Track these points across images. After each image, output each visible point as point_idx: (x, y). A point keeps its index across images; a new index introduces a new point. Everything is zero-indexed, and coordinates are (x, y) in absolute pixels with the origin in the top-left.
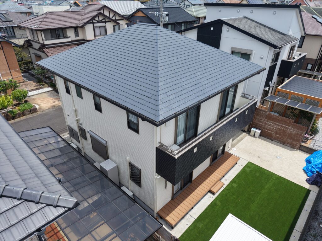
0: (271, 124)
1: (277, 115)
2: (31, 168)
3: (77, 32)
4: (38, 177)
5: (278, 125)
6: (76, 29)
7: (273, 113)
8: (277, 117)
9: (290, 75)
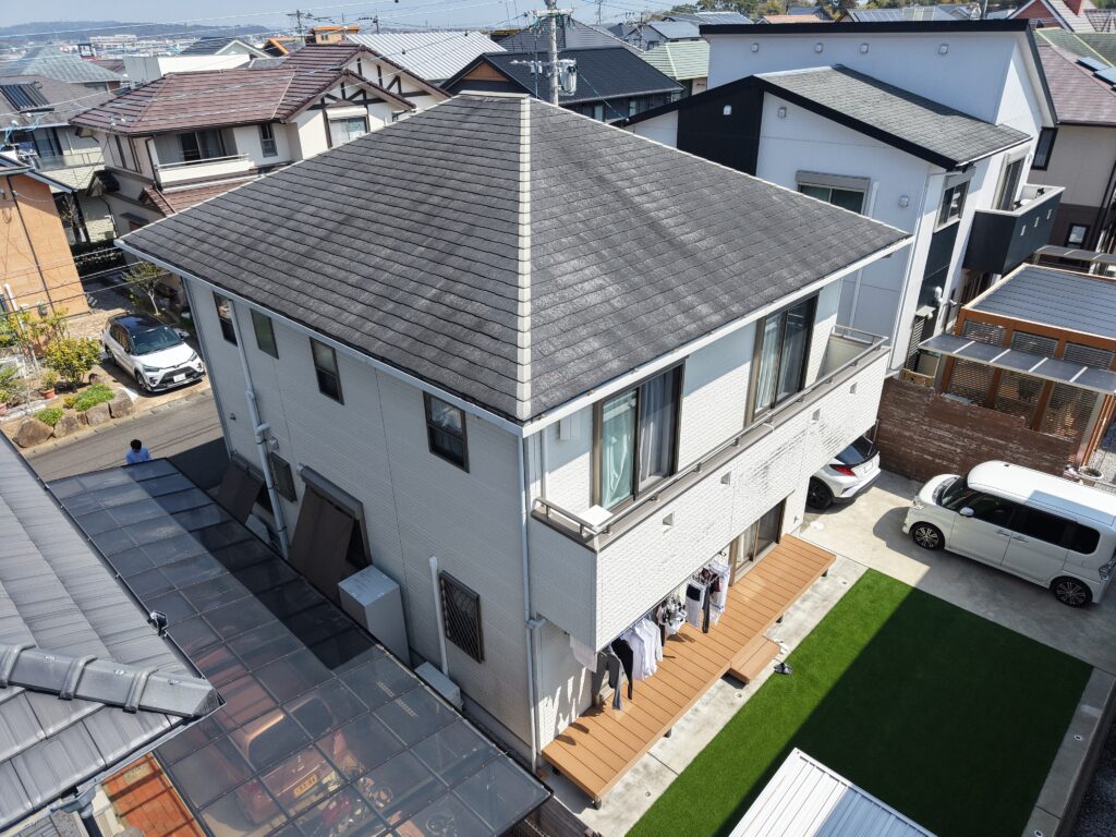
0: (946, 434)
1: (965, 402)
2: (63, 583)
3: (269, 139)
4: (84, 612)
5: (968, 437)
6: (265, 128)
7: (948, 397)
8: (967, 408)
9: (1008, 263)
